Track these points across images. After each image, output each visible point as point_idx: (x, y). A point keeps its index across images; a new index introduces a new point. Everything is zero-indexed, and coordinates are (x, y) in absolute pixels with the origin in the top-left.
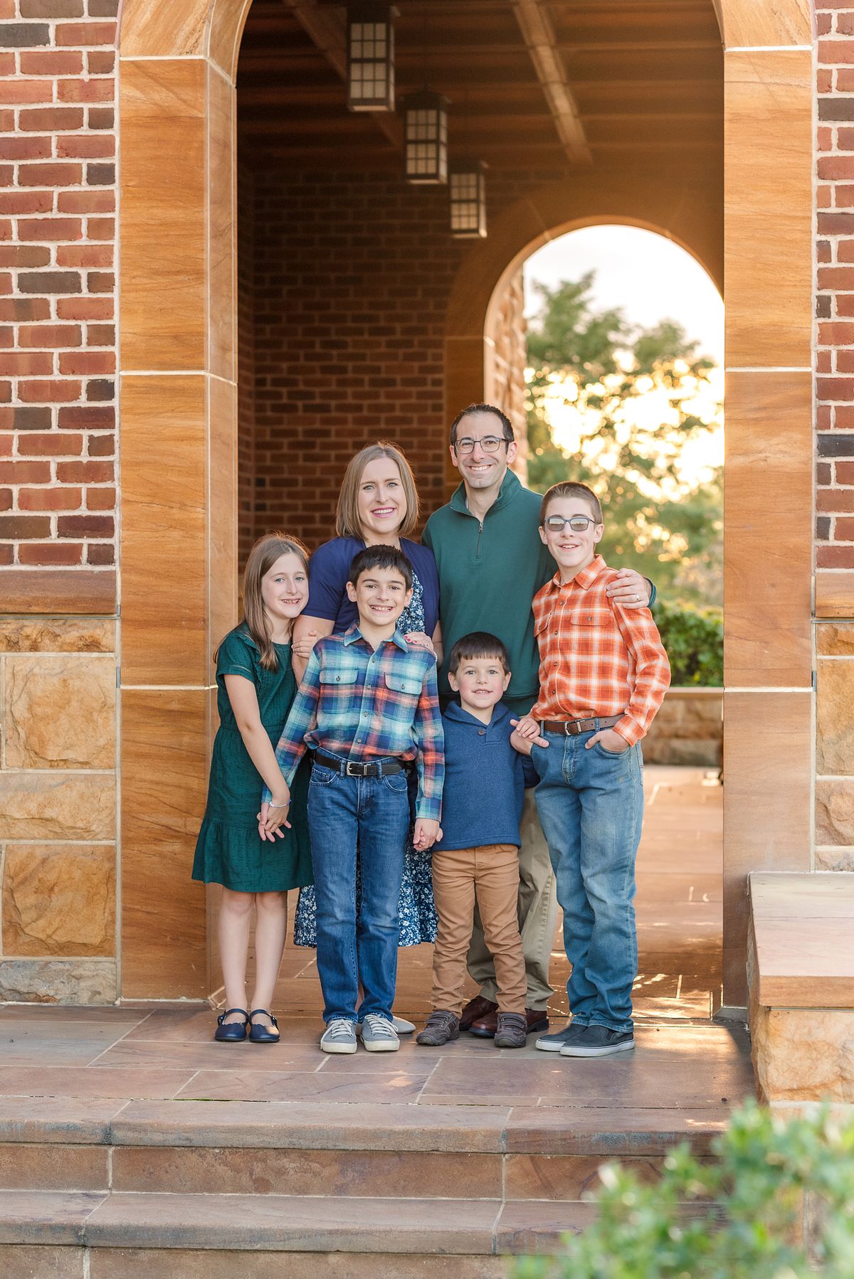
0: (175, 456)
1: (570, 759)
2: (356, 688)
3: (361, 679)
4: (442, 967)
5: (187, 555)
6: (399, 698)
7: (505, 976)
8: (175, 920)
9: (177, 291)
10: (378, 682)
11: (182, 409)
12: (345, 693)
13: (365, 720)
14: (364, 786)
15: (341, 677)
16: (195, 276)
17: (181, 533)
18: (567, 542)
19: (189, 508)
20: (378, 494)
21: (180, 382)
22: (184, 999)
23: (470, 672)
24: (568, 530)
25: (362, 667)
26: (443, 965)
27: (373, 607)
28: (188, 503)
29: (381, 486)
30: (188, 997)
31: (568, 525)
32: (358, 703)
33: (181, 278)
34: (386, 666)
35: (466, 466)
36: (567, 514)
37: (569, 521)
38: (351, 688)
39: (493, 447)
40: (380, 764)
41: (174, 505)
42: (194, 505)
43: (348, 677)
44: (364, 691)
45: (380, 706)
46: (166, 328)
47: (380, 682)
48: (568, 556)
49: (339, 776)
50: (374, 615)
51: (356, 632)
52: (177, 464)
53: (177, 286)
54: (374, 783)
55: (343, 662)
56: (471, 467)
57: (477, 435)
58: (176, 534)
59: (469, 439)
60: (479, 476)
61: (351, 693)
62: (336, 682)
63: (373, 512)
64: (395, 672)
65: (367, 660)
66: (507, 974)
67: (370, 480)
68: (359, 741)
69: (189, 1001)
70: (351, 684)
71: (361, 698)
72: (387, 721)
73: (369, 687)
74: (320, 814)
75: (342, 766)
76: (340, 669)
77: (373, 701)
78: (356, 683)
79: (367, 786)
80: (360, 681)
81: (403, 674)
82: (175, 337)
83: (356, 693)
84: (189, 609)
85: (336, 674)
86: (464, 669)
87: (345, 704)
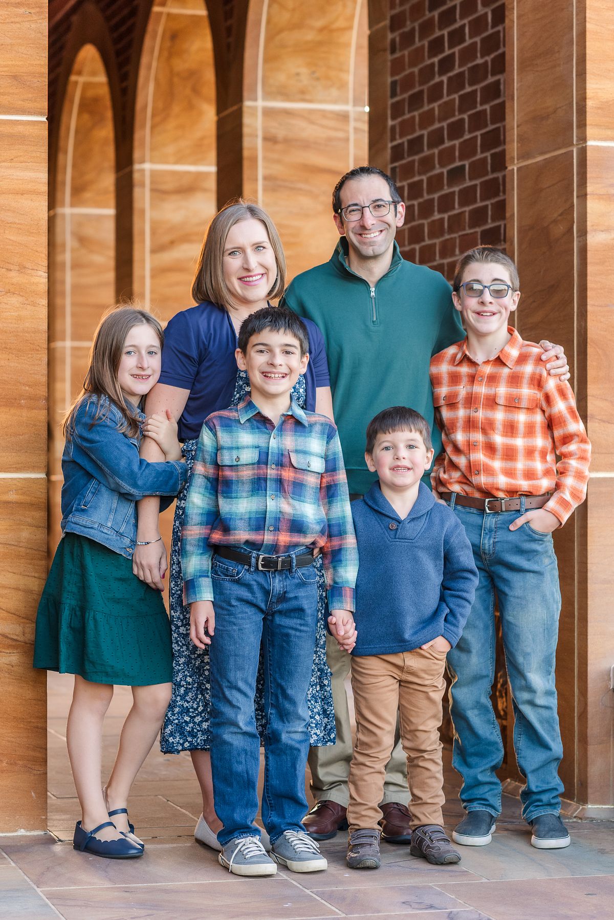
0: (14, 212)
1: (490, 538)
2: (259, 468)
3: (263, 458)
4: (364, 780)
5: (27, 325)
6: (305, 477)
7: (426, 783)
8: (12, 742)
9: (18, 25)
10: (283, 461)
11: (22, 159)
12: (247, 474)
13: (274, 504)
14: (277, 581)
15: (241, 457)
16: (38, 10)
17: (21, 299)
18: (485, 309)
19: (30, 271)
20: (246, 260)
21: (20, 128)
22: (22, 832)
23: (387, 448)
24: (488, 297)
25: (263, 444)
26: (366, 778)
27: (265, 374)
28: (28, 265)
29: (249, 251)
30: (27, 829)
31: (487, 291)
32: (263, 485)
33: (21, 10)
34: (289, 442)
35: (355, 234)
36: (486, 279)
37: (488, 287)
38: (253, 469)
39: (383, 211)
40: (294, 556)
41: (12, 267)
42: (35, 268)
43: (248, 456)
44: (269, 471)
45: (289, 488)
46: (5, 66)
47: (285, 460)
48: (485, 323)
49: (248, 570)
50: (266, 383)
51: (250, 405)
52: (17, 221)
53: (17, 20)
54: (287, 577)
55: (240, 440)
56: (360, 235)
57: (364, 200)
58: (14, 300)
59: (356, 205)
60: (371, 244)
61: (254, 474)
62: (235, 463)
63: (240, 279)
64: (299, 448)
65: (267, 436)
66: (428, 781)
67: (236, 246)
68: (272, 529)
69: (28, 834)
70: (253, 464)
71: (265, 480)
72: (296, 503)
73: (274, 466)
74: (225, 612)
75: (253, 560)
76: (238, 448)
77: (280, 481)
78: (259, 462)
79: (280, 581)
80: (263, 459)
81: (307, 449)
82: (15, 77)
83: (258, 474)
84: (29, 386)
85: (235, 454)
86: (380, 444)
87: (247, 487)
